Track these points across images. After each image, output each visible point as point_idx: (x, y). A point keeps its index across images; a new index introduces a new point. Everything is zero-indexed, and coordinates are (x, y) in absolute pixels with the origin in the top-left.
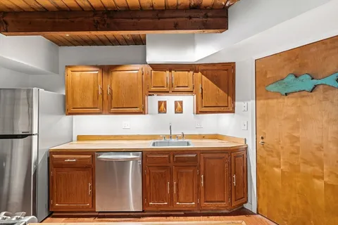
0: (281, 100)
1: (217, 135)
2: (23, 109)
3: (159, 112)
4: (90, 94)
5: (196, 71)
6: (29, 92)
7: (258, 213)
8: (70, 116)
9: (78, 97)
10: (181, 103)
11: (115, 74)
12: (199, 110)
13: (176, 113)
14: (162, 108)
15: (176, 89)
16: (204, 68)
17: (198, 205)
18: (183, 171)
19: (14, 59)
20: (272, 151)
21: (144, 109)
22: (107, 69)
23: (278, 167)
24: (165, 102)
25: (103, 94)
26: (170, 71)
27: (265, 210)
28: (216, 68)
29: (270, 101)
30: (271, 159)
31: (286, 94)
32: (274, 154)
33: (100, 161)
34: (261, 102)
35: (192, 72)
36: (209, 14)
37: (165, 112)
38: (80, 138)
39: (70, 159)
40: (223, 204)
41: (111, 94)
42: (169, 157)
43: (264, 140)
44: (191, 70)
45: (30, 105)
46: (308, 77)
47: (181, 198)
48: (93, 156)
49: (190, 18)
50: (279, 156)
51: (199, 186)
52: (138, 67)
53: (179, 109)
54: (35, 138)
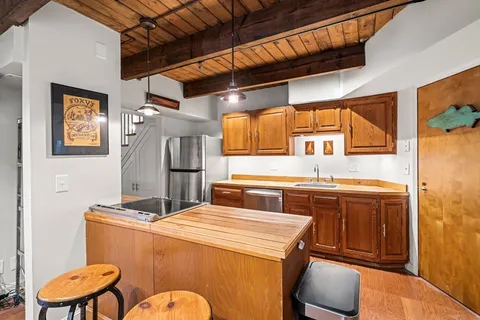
0: (442, 138)
1: (378, 181)
2: (195, 151)
3: (306, 153)
4: (241, 138)
5: (344, 107)
6: (199, 138)
7: (419, 276)
8: (226, 157)
9: (231, 141)
10: (331, 143)
11: (261, 117)
12: (348, 150)
13: (325, 154)
14: (309, 149)
15: (321, 129)
16: (355, 103)
17: (339, 250)
18: (323, 212)
19: (191, 115)
20: (434, 200)
21: (288, 150)
22: (254, 114)
23: (440, 219)
24: (313, 142)
25: (251, 137)
26: (314, 110)
27: (427, 272)
28: (368, 101)
29: (432, 139)
30: (434, 210)
31: (448, 131)
32: (436, 204)
33: (249, 195)
34: (423, 140)
35: (338, 110)
36: (344, 53)
37: (313, 154)
38: (234, 177)
39: (227, 191)
40: (370, 255)
41: (258, 137)
42: (309, 197)
43: (426, 187)
44: (337, 107)
45: (200, 148)
46: (468, 108)
47: (322, 239)
48: (243, 191)
49: (323, 61)
50: (441, 205)
51: (340, 230)
52: (282, 109)
53: (328, 150)
54: (203, 172)
